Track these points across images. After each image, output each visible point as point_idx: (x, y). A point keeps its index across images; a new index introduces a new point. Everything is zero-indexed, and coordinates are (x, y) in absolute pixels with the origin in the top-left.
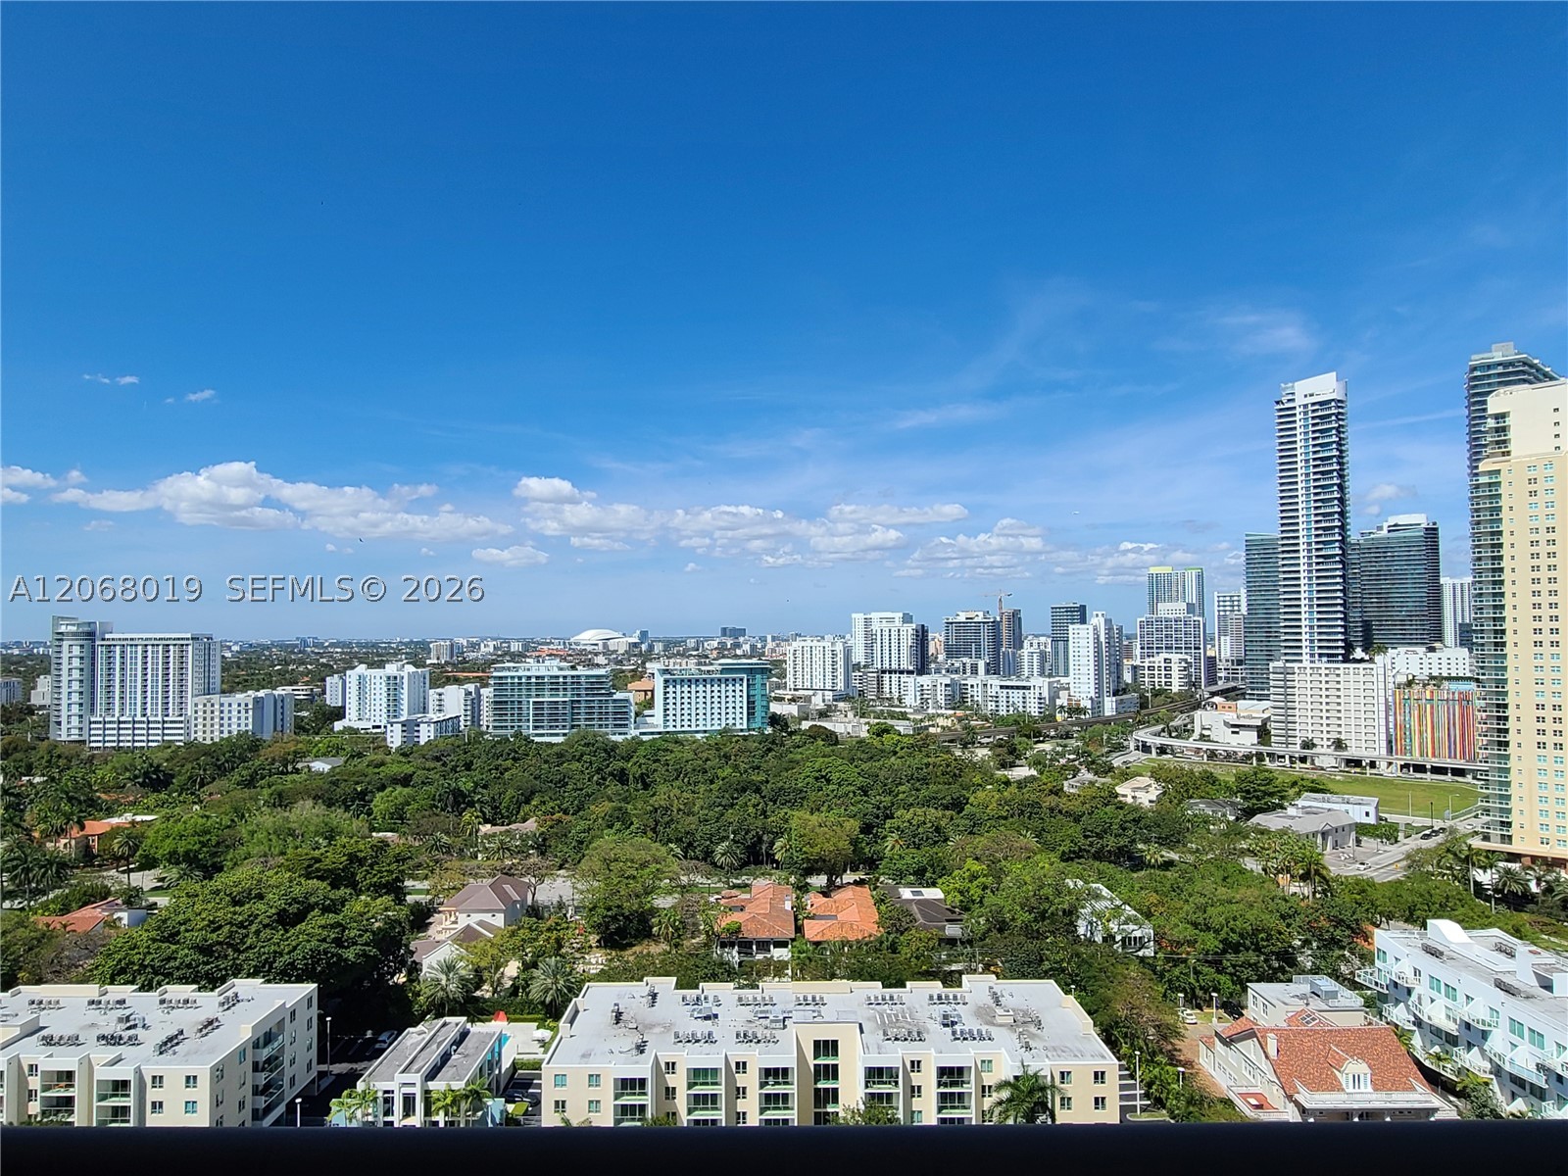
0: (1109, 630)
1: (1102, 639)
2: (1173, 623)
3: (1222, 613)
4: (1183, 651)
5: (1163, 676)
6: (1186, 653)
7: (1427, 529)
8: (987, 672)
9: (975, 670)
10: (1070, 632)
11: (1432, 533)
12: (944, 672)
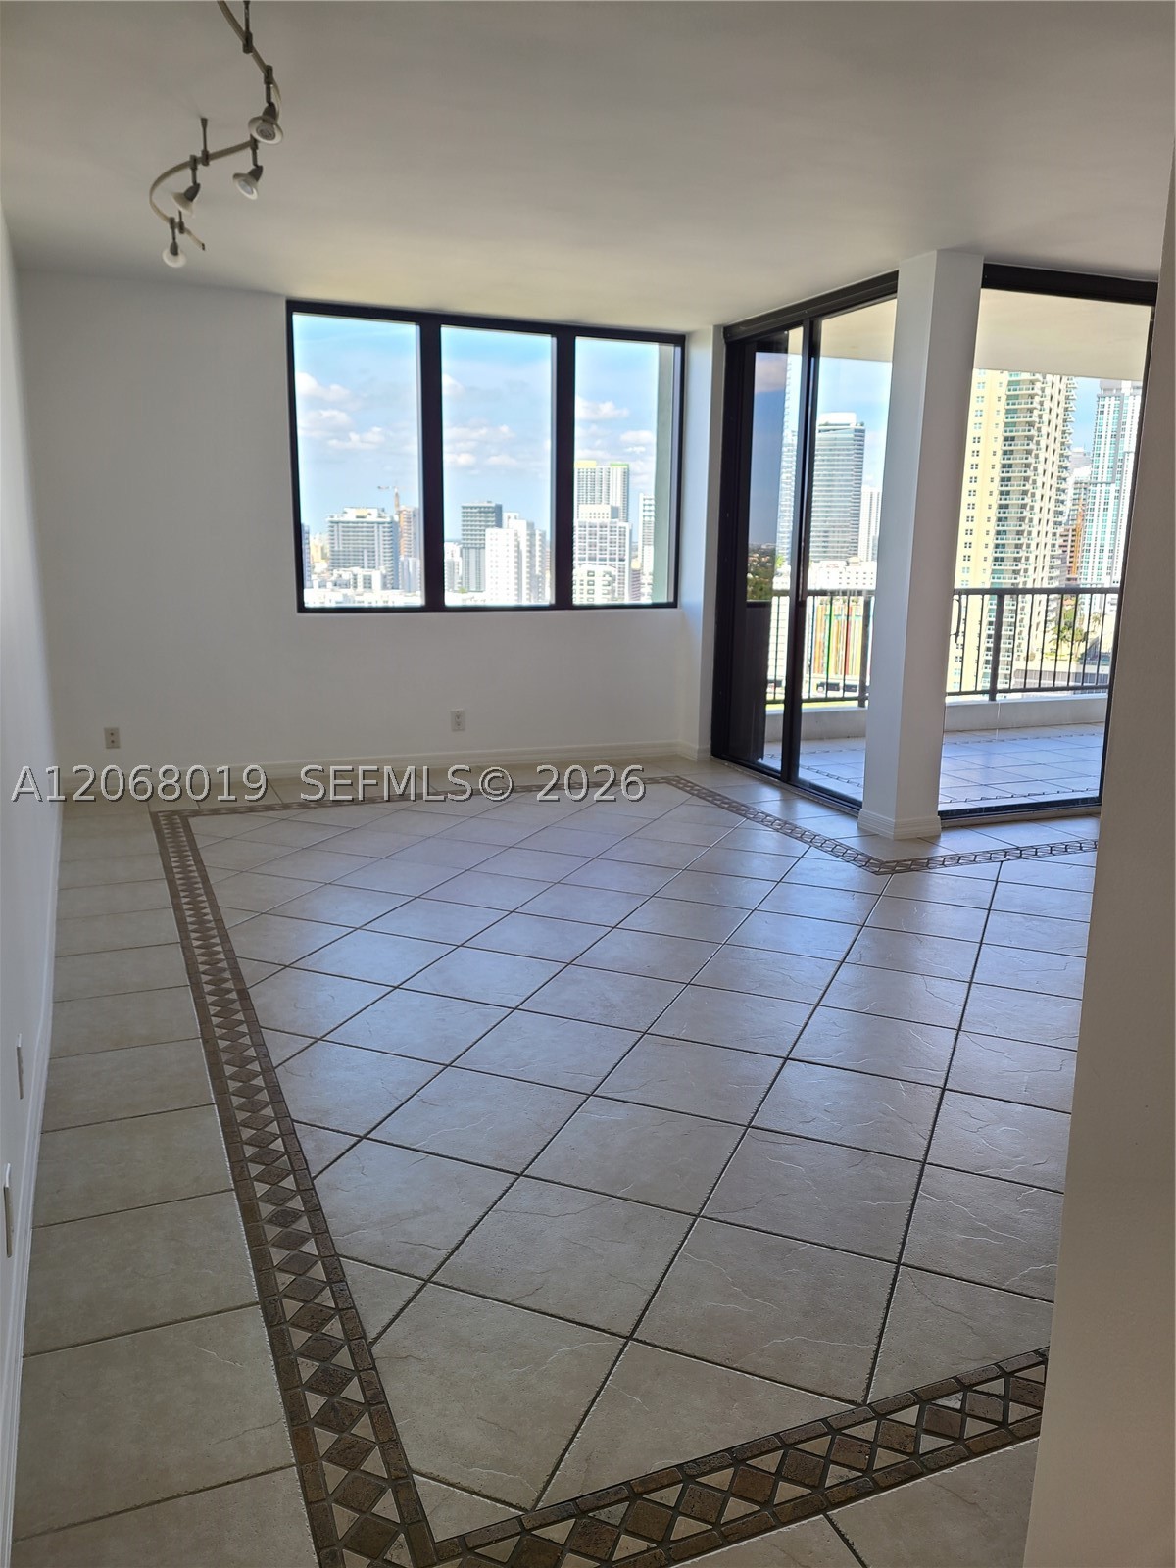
0: (532, 535)
1: (524, 548)
2: (598, 529)
3: (647, 519)
4: (608, 562)
5: (585, 591)
6: (610, 565)
7: (856, 431)
8: (384, 587)
9: (368, 583)
10: (487, 537)
11: (860, 434)
12: (330, 585)
